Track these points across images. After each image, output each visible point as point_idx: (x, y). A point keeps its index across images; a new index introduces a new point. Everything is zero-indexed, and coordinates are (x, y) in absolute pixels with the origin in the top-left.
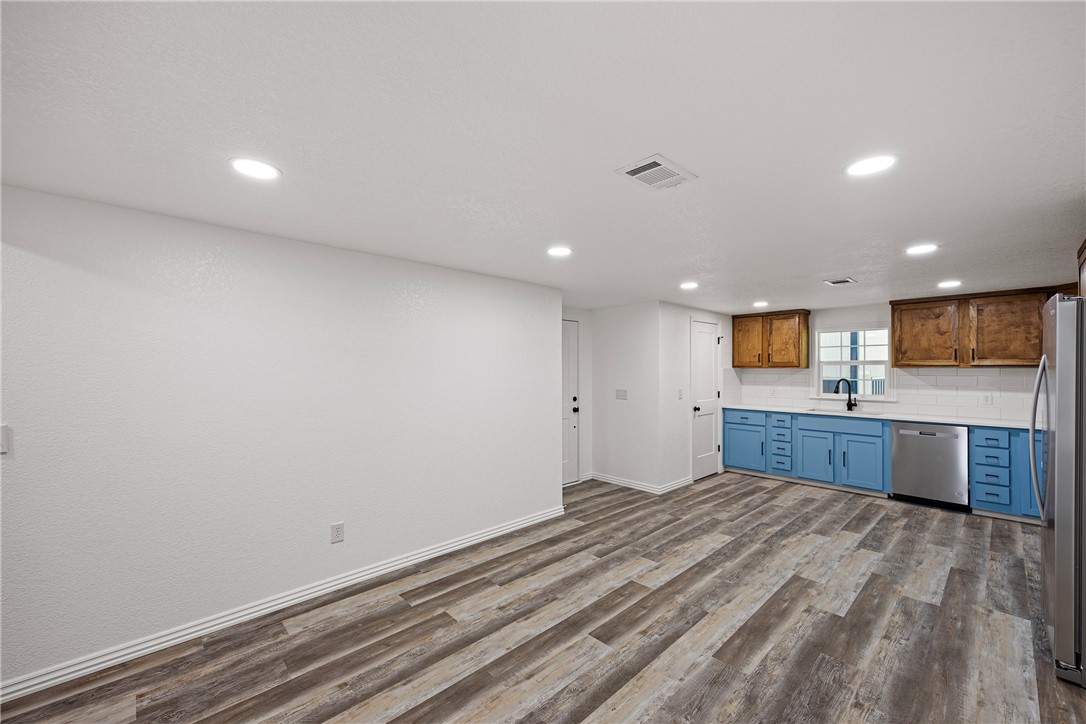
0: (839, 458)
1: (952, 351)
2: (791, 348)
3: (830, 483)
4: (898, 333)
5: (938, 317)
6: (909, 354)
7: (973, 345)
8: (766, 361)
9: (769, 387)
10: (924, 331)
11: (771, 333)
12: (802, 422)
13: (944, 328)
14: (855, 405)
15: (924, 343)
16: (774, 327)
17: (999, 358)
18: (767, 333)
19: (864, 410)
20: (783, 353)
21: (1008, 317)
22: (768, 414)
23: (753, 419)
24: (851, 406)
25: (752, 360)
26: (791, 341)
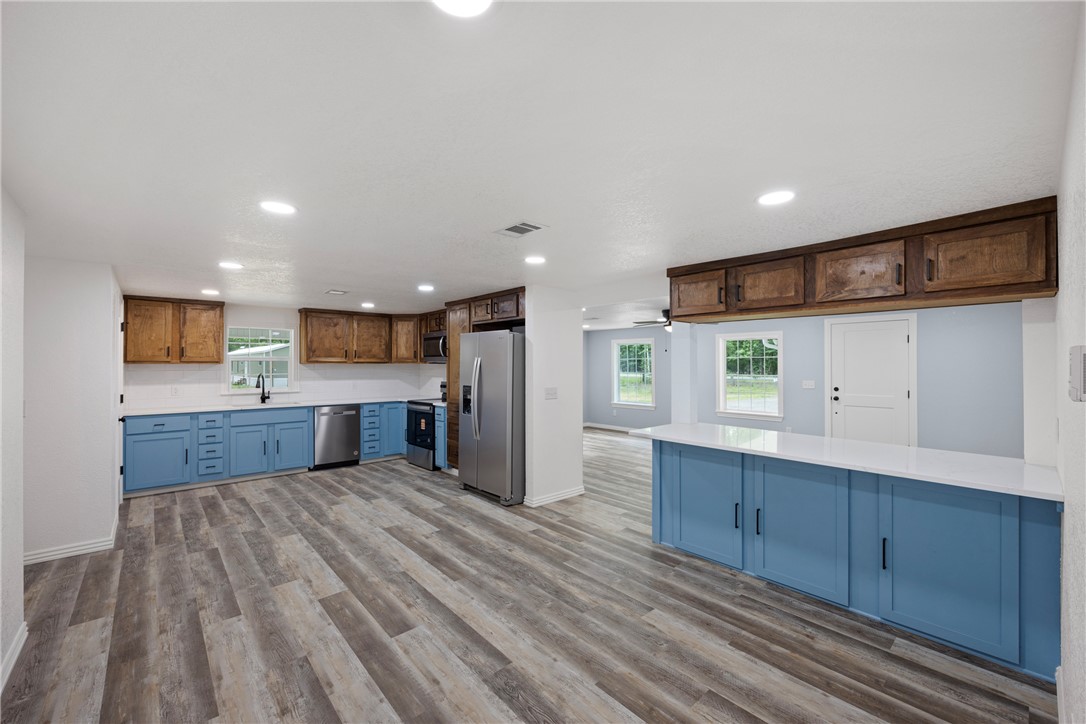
0: (271, 447)
1: (343, 351)
2: (211, 342)
3: (264, 473)
4: (309, 336)
5: (335, 325)
6: (317, 353)
7: (355, 348)
8: (179, 355)
9: (169, 387)
10: (327, 335)
11: (184, 323)
12: (235, 419)
13: (339, 333)
14: (268, 397)
15: (327, 345)
16: (188, 316)
17: (368, 358)
18: (181, 323)
19: (274, 401)
20: (200, 347)
21: (372, 330)
22: (194, 416)
23: (170, 425)
24: (264, 399)
25: (157, 353)
26: (211, 335)
